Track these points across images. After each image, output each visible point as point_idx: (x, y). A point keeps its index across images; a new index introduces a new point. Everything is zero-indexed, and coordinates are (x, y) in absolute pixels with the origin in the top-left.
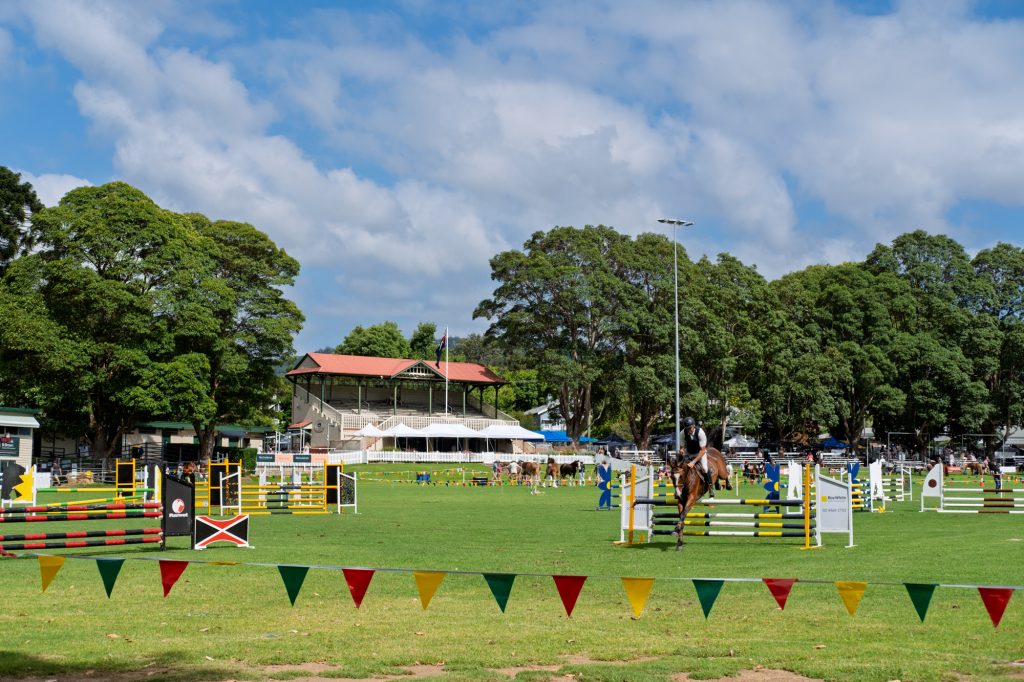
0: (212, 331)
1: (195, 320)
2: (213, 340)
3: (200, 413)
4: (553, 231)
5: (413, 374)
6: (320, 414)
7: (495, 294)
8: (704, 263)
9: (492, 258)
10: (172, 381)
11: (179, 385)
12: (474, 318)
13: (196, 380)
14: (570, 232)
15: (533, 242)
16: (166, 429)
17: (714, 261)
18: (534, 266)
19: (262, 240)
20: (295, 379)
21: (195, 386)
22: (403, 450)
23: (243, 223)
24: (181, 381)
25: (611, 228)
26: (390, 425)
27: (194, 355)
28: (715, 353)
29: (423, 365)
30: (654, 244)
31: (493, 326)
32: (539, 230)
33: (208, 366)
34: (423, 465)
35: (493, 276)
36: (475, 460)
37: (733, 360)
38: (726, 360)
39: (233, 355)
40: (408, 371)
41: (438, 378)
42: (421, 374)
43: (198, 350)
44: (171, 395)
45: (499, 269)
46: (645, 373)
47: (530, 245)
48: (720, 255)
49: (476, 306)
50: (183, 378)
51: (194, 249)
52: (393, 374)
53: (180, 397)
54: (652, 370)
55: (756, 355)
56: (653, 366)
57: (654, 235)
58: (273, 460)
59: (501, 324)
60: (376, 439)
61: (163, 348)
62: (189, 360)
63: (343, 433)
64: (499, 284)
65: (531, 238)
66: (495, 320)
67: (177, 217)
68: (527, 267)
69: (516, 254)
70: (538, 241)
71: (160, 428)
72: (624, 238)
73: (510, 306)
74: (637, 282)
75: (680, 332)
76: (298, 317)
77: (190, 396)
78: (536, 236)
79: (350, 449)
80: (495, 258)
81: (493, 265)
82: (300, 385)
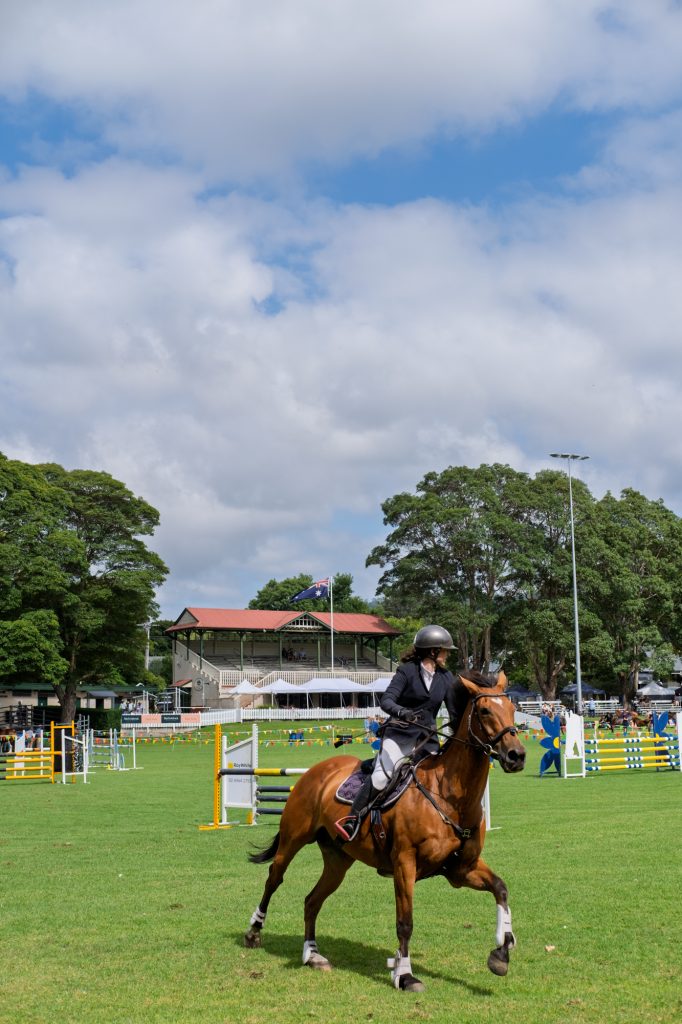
0: (60, 585)
1: (41, 574)
2: (62, 595)
3: (48, 672)
4: (445, 472)
5: (299, 626)
6: (199, 672)
7: (388, 540)
8: (608, 499)
9: (383, 501)
10: (16, 640)
11: (23, 645)
12: (367, 566)
13: (43, 638)
14: (463, 473)
15: (426, 484)
16: (42, 691)
17: (618, 496)
18: (425, 508)
19: (118, 489)
20: (176, 634)
21: (41, 644)
22: (281, 707)
23: (100, 471)
24: (26, 639)
25: (508, 465)
26: (271, 681)
27: (42, 613)
28: (619, 595)
29: (309, 617)
30: (552, 481)
31: (386, 574)
32: (432, 471)
33: (55, 623)
34: (301, 723)
35: (386, 522)
36: (360, 716)
37: (640, 602)
38: (631, 601)
39: (88, 610)
40: (294, 623)
41: (326, 630)
42: (307, 626)
43: (46, 606)
44: (16, 654)
45: (390, 513)
46: (545, 616)
47: (423, 486)
48: (623, 491)
49: (369, 553)
50: (28, 637)
51: (43, 500)
52: (277, 627)
53: (25, 656)
54: (552, 614)
55: (664, 597)
56: (553, 610)
57: (552, 473)
58: (139, 721)
59: (395, 572)
60: (254, 697)
61: (7, 604)
62: (35, 617)
63: (221, 690)
64: (391, 529)
65: (423, 480)
66: (389, 567)
67: (27, 468)
68: (418, 510)
69: (407, 497)
70: (431, 483)
71: (35, 691)
72: (522, 476)
73: (404, 552)
74: (538, 522)
75: (578, 572)
76: (161, 568)
77: (36, 655)
78: (429, 477)
79: (225, 707)
80: (387, 502)
81: (385, 509)
82: (180, 641)
